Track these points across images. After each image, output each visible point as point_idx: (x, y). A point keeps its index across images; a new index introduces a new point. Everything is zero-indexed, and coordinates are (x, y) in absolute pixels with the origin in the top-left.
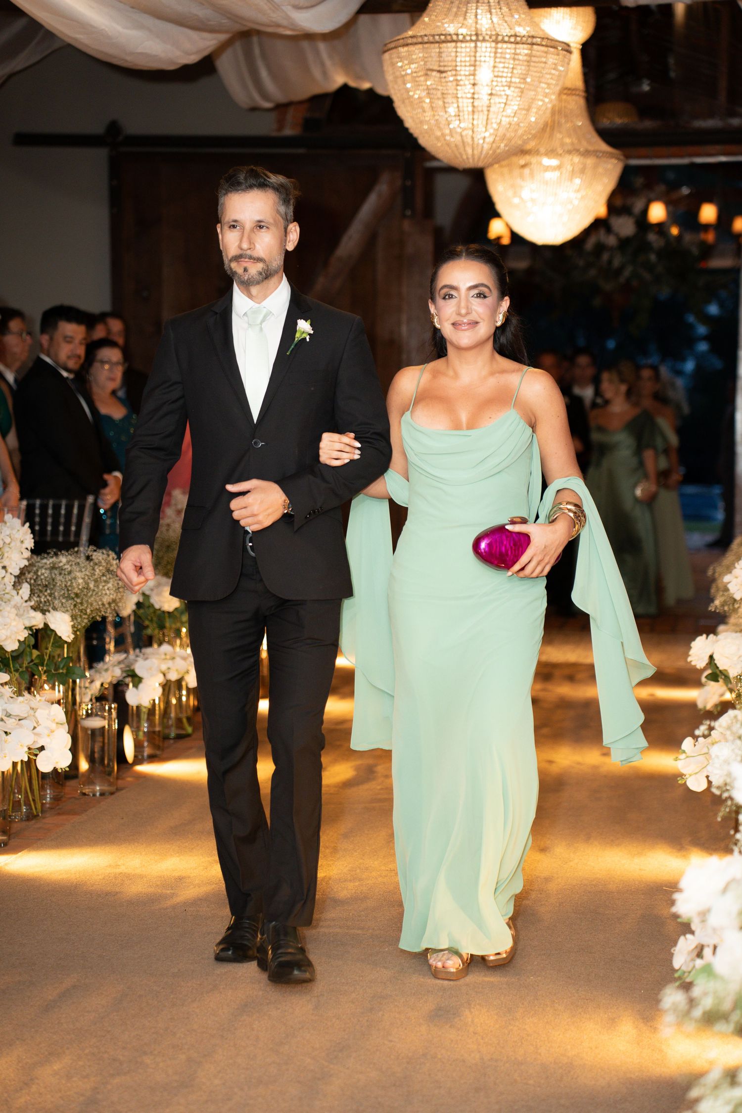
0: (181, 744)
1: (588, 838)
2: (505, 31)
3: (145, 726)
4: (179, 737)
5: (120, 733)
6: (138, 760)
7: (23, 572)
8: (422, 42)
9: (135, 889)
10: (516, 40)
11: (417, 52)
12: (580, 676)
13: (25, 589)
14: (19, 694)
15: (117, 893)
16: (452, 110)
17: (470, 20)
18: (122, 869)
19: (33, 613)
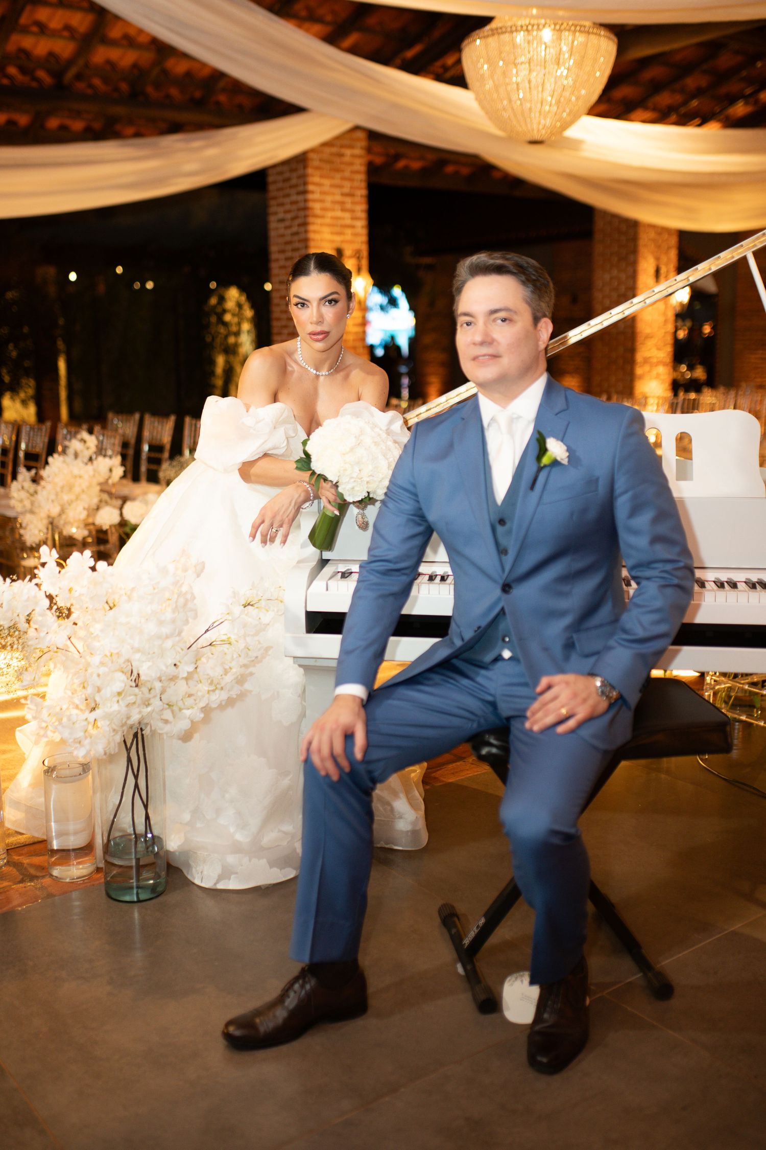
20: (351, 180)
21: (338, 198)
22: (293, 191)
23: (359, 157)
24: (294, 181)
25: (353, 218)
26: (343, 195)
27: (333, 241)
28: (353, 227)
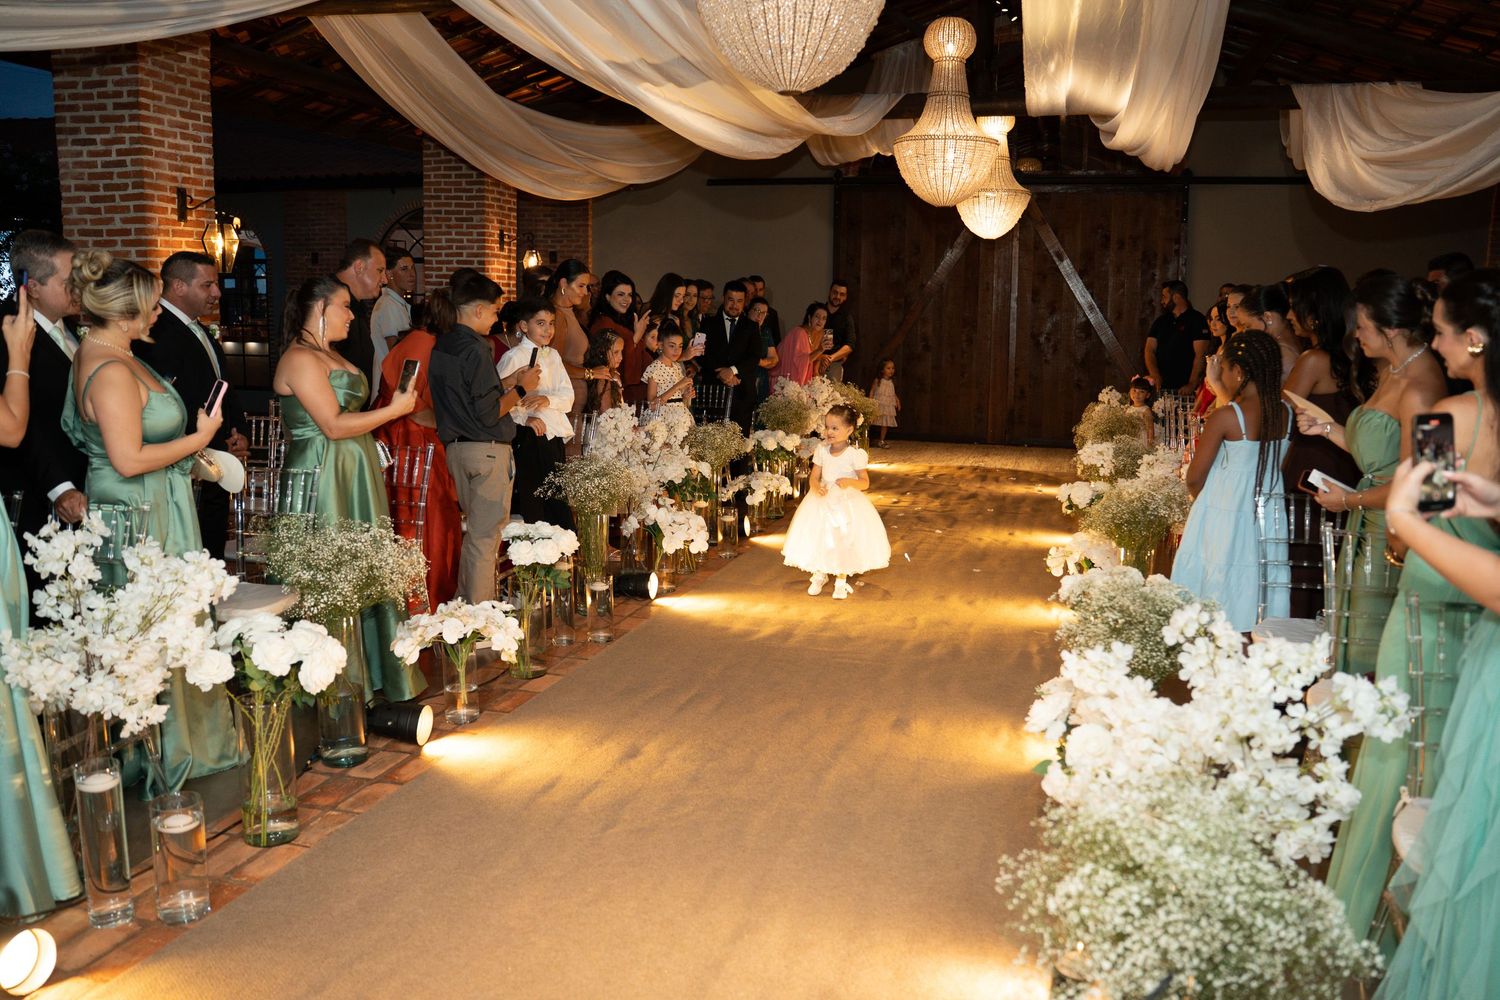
0: (777, 523)
1: (996, 595)
2: (960, 133)
3: (756, 516)
4: (778, 518)
5: (741, 521)
6: (753, 534)
7: (685, 438)
8: (915, 139)
9: (738, 626)
10: (967, 138)
11: (913, 144)
12: (1001, 478)
13: (687, 447)
14: (680, 509)
15: (728, 629)
16: (932, 175)
17: (942, 127)
18: (734, 611)
19: (691, 462)
20: (194, 96)
21: (178, 118)
22: (109, 102)
23: (202, 64)
24: (110, 88)
25: (197, 149)
26: (184, 115)
27: (174, 179)
28: (198, 161)
